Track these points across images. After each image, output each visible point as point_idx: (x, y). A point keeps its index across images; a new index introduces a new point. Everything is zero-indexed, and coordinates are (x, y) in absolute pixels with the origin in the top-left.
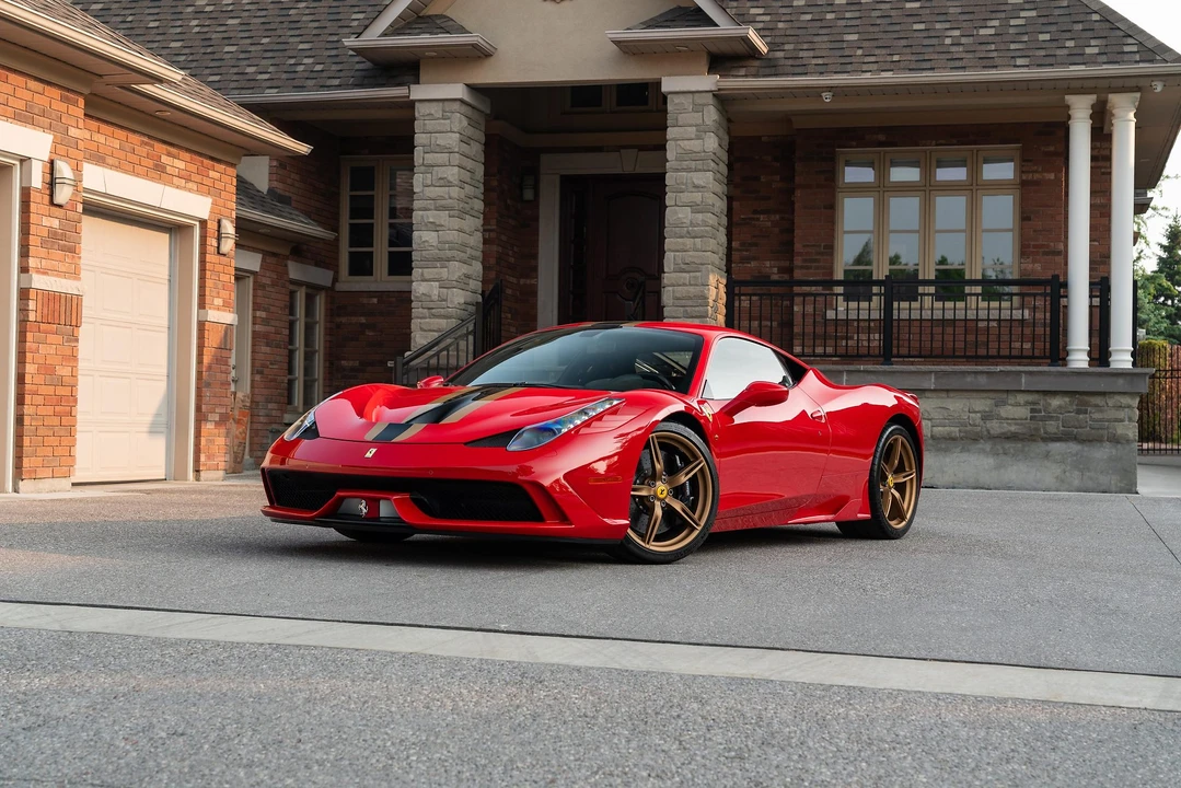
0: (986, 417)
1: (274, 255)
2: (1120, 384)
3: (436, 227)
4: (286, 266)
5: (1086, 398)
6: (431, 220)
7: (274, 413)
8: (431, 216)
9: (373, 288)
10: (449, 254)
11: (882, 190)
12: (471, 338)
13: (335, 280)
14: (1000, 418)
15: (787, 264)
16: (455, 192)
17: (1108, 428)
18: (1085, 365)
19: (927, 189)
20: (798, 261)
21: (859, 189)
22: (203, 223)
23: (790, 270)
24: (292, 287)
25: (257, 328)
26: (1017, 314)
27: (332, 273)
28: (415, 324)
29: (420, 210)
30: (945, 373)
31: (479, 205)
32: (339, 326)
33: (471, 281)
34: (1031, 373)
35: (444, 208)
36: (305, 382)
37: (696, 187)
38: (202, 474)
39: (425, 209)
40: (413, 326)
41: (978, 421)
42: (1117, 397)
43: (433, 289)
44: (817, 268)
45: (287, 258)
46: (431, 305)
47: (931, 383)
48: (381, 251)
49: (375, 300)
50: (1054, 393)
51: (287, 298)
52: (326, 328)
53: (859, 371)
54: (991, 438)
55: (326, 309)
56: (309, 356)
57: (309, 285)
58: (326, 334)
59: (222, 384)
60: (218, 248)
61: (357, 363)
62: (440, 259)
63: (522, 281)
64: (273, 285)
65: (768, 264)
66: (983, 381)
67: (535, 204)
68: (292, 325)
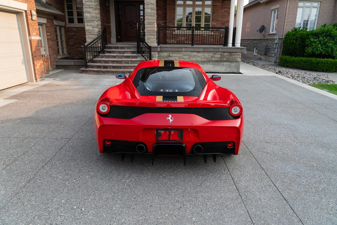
0: (212, 57)
1: (50, 19)
2: (239, 50)
3: (90, 13)
4: (53, 21)
5: (232, 53)
6: (88, 11)
7: (55, 57)
8: (88, 10)
9: (75, 26)
10: (93, 19)
11: (185, 6)
12: (101, 40)
13: (66, 24)
14: (214, 57)
15: (164, 22)
16: (93, 3)
17: (235, 59)
18: (231, 46)
19: (194, 6)
20: (168, 21)
21: (180, 6)
22: (26, 11)
23: (166, 23)
24: (55, 26)
25: (48, 37)
26: (210, 33)
27: (64, 23)
28: (87, 36)
29: (85, 8)
30: (205, 48)
31: (99, 7)
32: (68, 35)
33: (99, 26)
34: (222, 48)
35: (91, 8)
36: (62, 49)
37: (152, 4)
38: (38, 80)
39: (87, 8)
40: (86, 37)
41: (210, 58)
42: (238, 53)
43: (90, 28)
44: (172, 23)
45: (53, 19)
46: (90, 32)
47: (202, 50)
48: (75, 17)
49: (75, 29)
50: (226, 52)
51: (55, 29)
52: (65, 36)
53: (187, 47)
54: (213, 61)
55: (64, 31)
56: (62, 42)
57: (60, 26)
58: (65, 37)
59: (39, 56)
60: (32, 18)
61: (73, 43)
62: (91, 21)
63: (107, 24)
64: (51, 26)
65: (160, 22)
66: (212, 49)
67: (109, 6)
68: (57, 35)
